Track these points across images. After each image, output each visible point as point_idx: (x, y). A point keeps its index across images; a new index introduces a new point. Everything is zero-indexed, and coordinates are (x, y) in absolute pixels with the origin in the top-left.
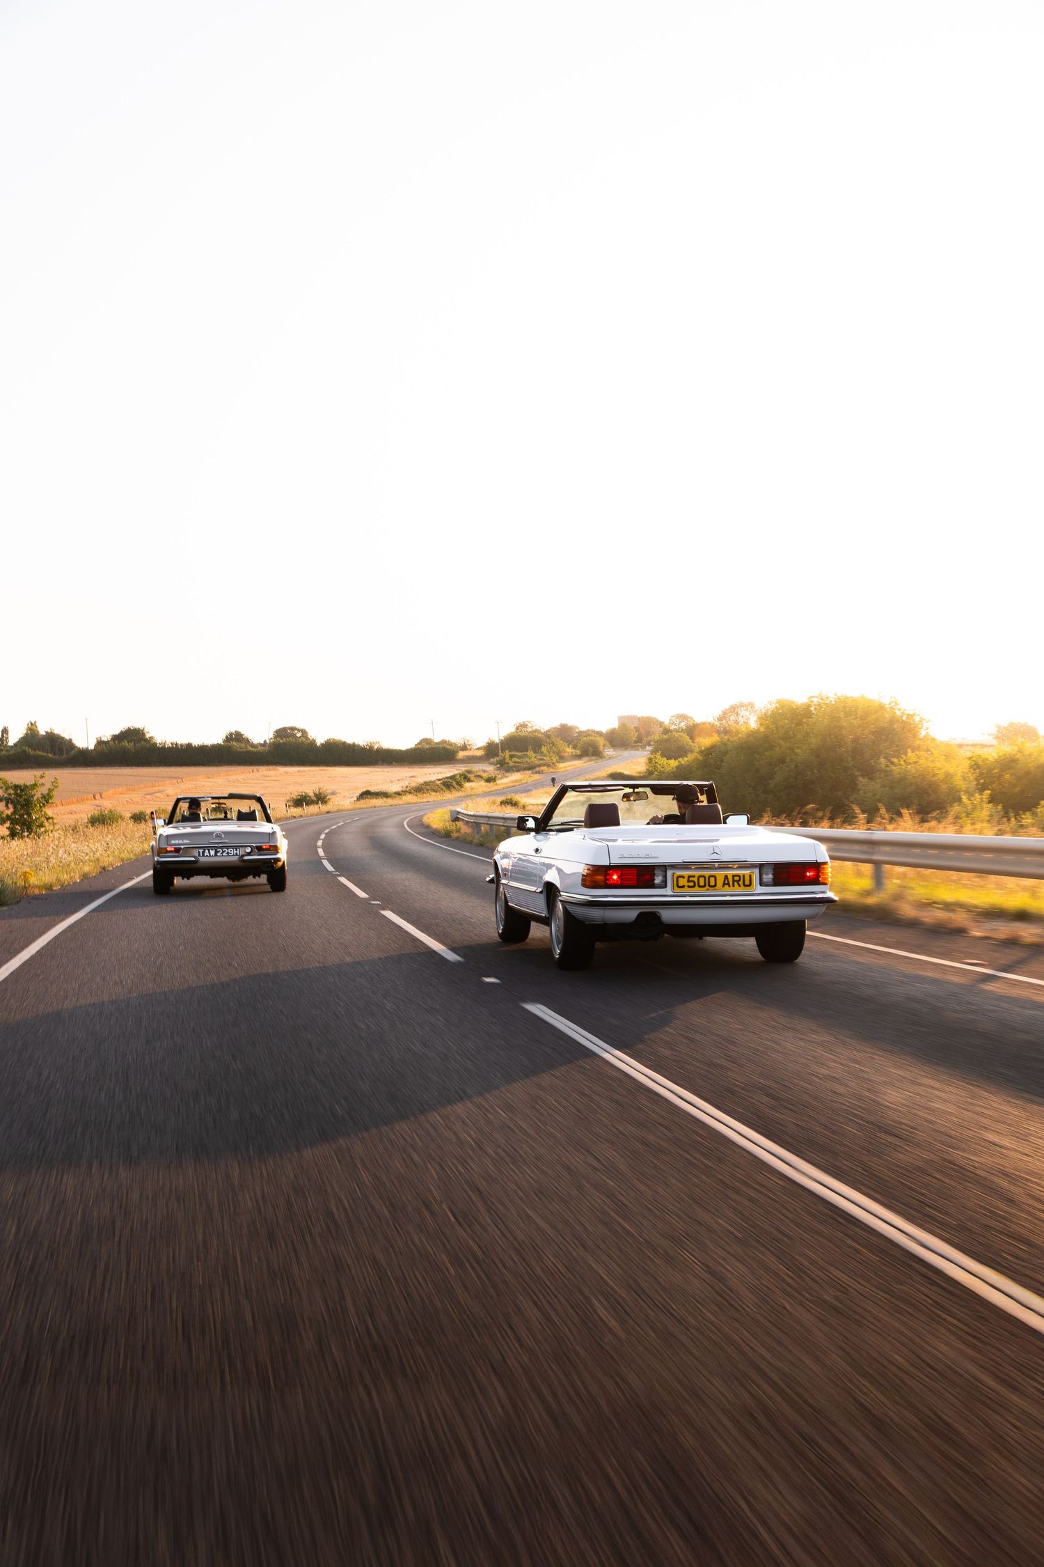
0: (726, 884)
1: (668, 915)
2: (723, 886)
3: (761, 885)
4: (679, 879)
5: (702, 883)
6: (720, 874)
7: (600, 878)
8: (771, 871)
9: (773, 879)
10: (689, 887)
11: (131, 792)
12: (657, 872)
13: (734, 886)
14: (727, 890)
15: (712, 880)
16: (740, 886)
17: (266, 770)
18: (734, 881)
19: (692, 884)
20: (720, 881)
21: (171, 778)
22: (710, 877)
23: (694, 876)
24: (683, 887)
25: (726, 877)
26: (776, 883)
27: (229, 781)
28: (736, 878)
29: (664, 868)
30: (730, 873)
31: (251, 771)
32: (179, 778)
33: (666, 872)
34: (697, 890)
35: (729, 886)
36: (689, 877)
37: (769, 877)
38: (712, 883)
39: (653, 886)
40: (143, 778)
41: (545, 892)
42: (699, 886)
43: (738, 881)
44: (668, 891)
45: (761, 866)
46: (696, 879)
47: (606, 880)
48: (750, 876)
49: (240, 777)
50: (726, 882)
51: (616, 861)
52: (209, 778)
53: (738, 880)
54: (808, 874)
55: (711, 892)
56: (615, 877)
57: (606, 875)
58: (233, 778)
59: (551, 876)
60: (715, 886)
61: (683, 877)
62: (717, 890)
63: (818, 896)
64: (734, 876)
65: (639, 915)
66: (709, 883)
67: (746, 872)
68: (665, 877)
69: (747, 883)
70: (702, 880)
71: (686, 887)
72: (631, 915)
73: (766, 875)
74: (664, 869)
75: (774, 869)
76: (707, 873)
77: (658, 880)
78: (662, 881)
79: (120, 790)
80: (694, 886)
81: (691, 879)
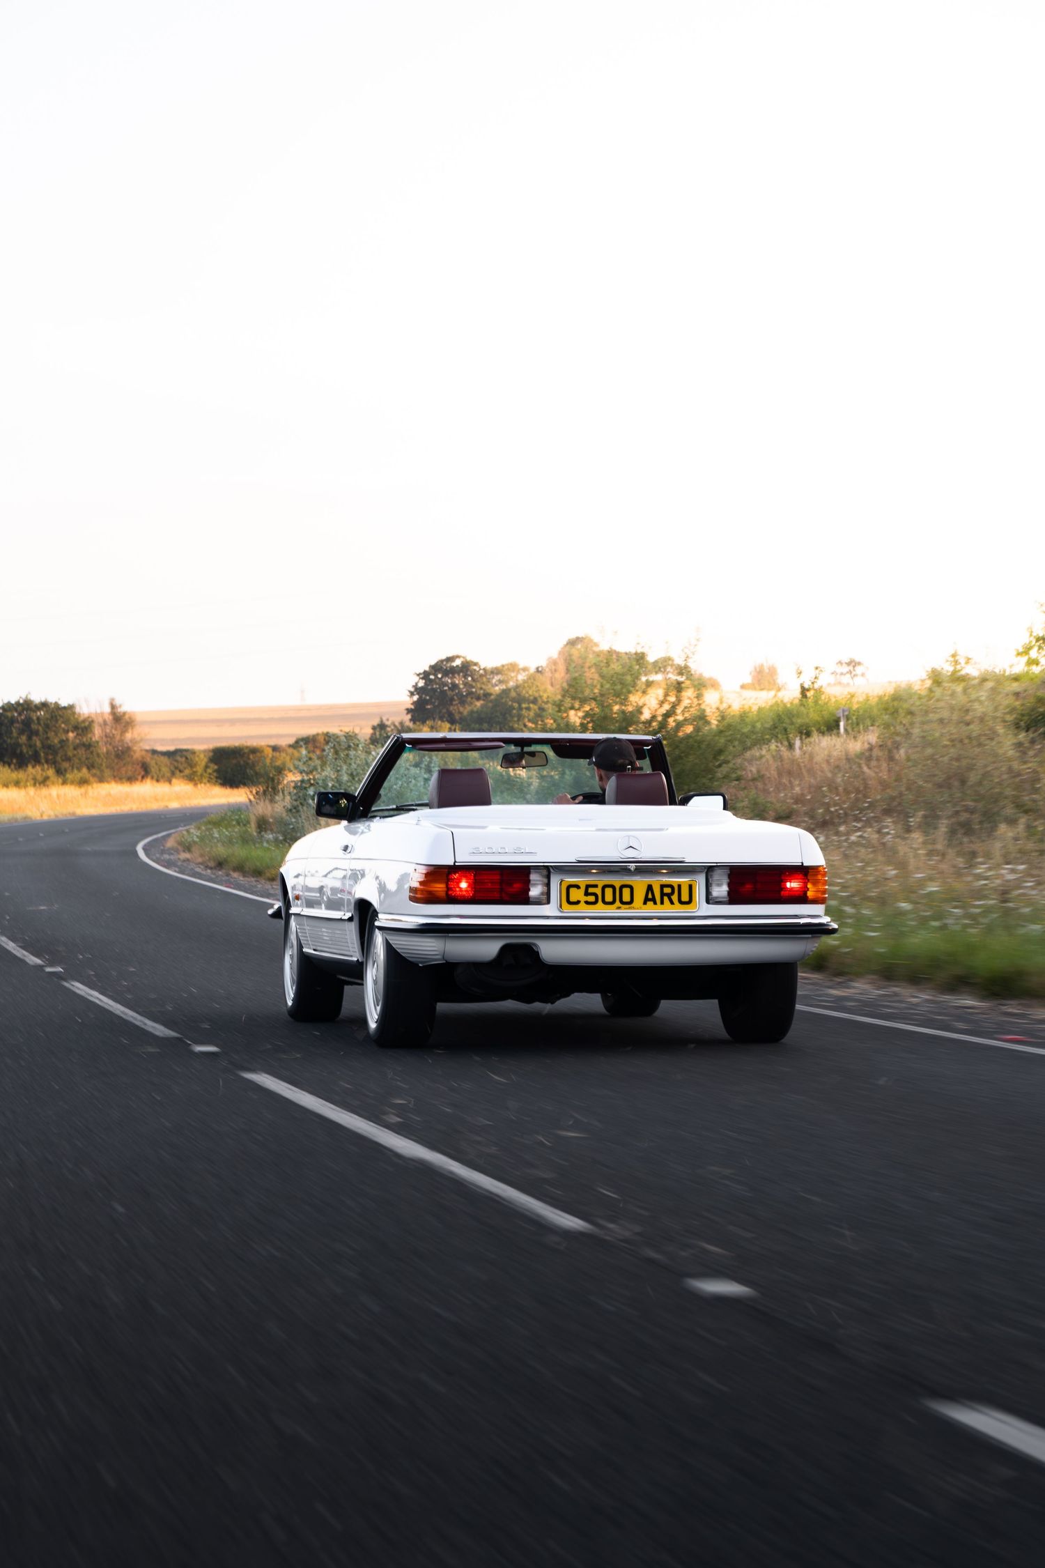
0: (650, 900)
1: (552, 951)
2: (645, 903)
3: (708, 901)
4: (572, 890)
5: (609, 898)
6: (640, 884)
7: (439, 887)
8: (725, 880)
9: (729, 893)
10: (587, 903)
12: (534, 877)
13: (662, 903)
14: (650, 909)
15: (626, 892)
16: (672, 903)
18: (663, 895)
19: (592, 899)
20: (640, 894)
22: (622, 887)
23: (596, 886)
24: (578, 902)
25: (650, 888)
26: (735, 898)
28: (667, 890)
29: (548, 871)
30: (656, 881)
33: (548, 877)
34: (600, 909)
35: (655, 903)
36: (588, 887)
37: (721, 890)
38: (626, 898)
39: (524, 900)
41: (356, 919)
42: (604, 902)
43: (669, 896)
44: (550, 910)
45: (709, 870)
46: (598, 891)
47: (448, 889)
48: (690, 887)
50: (650, 896)
51: (465, 858)
53: (668, 894)
54: (788, 885)
55: (625, 911)
56: (464, 885)
57: (447, 881)
59: (367, 891)
60: (631, 901)
61: (578, 887)
62: (634, 908)
63: (802, 921)
64: (662, 887)
65: (504, 949)
66: (620, 896)
67: (683, 880)
68: (548, 885)
69: (685, 898)
70: (609, 892)
71: (582, 903)
72: (488, 949)
73: (719, 885)
74: (545, 872)
75: (730, 876)
76: (617, 881)
77: (535, 892)
78: (542, 894)
80: (595, 903)
81: (591, 890)
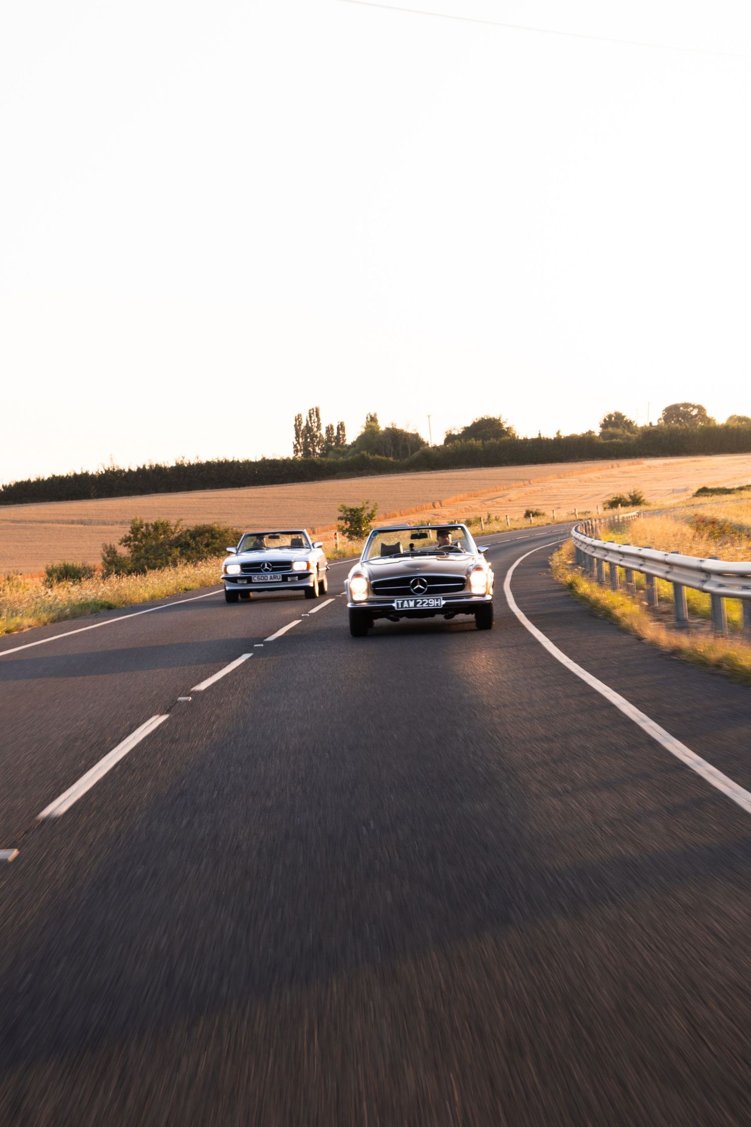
11: (473, 498)
17: (629, 465)
21: (517, 480)
27: (580, 481)
31: (610, 466)
32: (526, 480)
40: (488, 482)
49: (593, 475)
52: (560, 478)
58: (586, 476)
79: (461, 496)
